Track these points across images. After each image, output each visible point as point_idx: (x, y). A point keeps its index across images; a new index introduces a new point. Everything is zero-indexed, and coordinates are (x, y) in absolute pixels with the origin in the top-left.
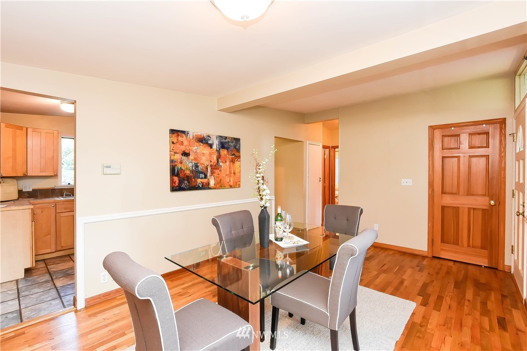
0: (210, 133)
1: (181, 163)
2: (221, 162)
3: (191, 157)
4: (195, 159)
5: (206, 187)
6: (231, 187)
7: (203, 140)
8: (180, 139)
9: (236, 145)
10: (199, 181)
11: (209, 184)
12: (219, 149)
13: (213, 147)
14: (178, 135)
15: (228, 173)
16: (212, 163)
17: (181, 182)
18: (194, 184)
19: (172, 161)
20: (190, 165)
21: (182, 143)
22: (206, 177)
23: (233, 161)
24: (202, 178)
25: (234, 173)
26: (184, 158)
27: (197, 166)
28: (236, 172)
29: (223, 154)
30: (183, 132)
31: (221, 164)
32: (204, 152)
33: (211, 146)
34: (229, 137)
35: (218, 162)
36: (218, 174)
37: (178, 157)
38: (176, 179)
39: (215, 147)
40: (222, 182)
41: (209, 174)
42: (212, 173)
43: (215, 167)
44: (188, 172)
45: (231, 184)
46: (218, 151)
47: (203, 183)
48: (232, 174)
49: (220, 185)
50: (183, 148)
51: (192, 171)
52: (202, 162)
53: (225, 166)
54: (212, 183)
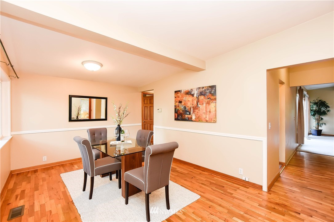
0: (193, 88)
1: (178, 107)
2: (200, 104)
3: (183, 103)
4: (185, 104)
5: (190, 120)
6: (207, 121)
7: (189, 93)
8: (178, 95)
9: (211, 91)
10: (186, 116)
11: (191, 118)
12: (198, 97)
13: (194, 96)
14: (177, 93)
15: (204, 111)
16: (193, 106)
17: (178, 116)
18: (184, 118)
19: (175, 106)
20: (182, 107)
21: (179, 97)
22: (190, 114)
23: (208, 103)
24: (188, 115)
25: (210, 112)
26: (180, 104)
27: (185, 108)
28: (211, 111)
29: (201, 99)
30: (179, 91)
31: (199, 106)
32: (189, 99)
33: (193, 95)
34: (205, 87)
35: (197, 105)
36: (197, 112)
37: (177, 104)
38: (176, 114)
39: (195, 95)
40: (200, 117)
41: (192, 112)
42: (194, 112)
43: (196, 108)
44: (181, 111)
45: (207, 119)
46: (198, 98)
47: (188, 117)
48: (208, 113)
49: (198, 120)
50: (179, 99)
51: (183, 111)
52: (188, 105)
53: (202, 107)
54: (194, 118)
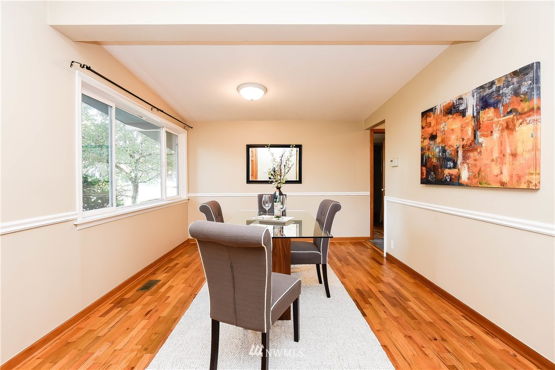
0: (462, 94)
1: (429, 150)
2: (482, 135)
3: (438, 140)
4: (443, 141)
5: (454, 182)
6: (503, 186)
7: (454, 110)
8: (429, 120)
9: (519, 87)
10: (447, 172)
11: (459, 177)
12: (478, 113)
13: (467, 114)
14: (427, 117)
15: (496, 155)
16: (465, 142)
17: (428, 173)
18: (440, 177)
19: (422, 149)
20: (437, 150)
21: (429, 125)
22: (455, 166)
23: (509, 128)
24: (450, 168)
25: (514, 155)
26: (432, 142)
27: (444, 151)
28: (519, 151)
29: (485, 119)
30: (431, 110)
31: (481, 140)
32: (454, 127)
33: (463, 113)
34: (499, 80)
35: (475, 137)
36: (475, 160)
37: (427, 142)
38: (424, 168)
39: (469, 113)
40: (483, 174)
41: (460, 161)
42: (465, 158)
43: (471, 147)
44: (434, 160)
45: (505, 178)
46: (476, 118)
47: (451, 175)
48: (508, 158)
49: (479, 182)
50: (430, 130)
51: (439, 159)
52: (450, 143)
53: (489, 143)
54: (465, 176)
